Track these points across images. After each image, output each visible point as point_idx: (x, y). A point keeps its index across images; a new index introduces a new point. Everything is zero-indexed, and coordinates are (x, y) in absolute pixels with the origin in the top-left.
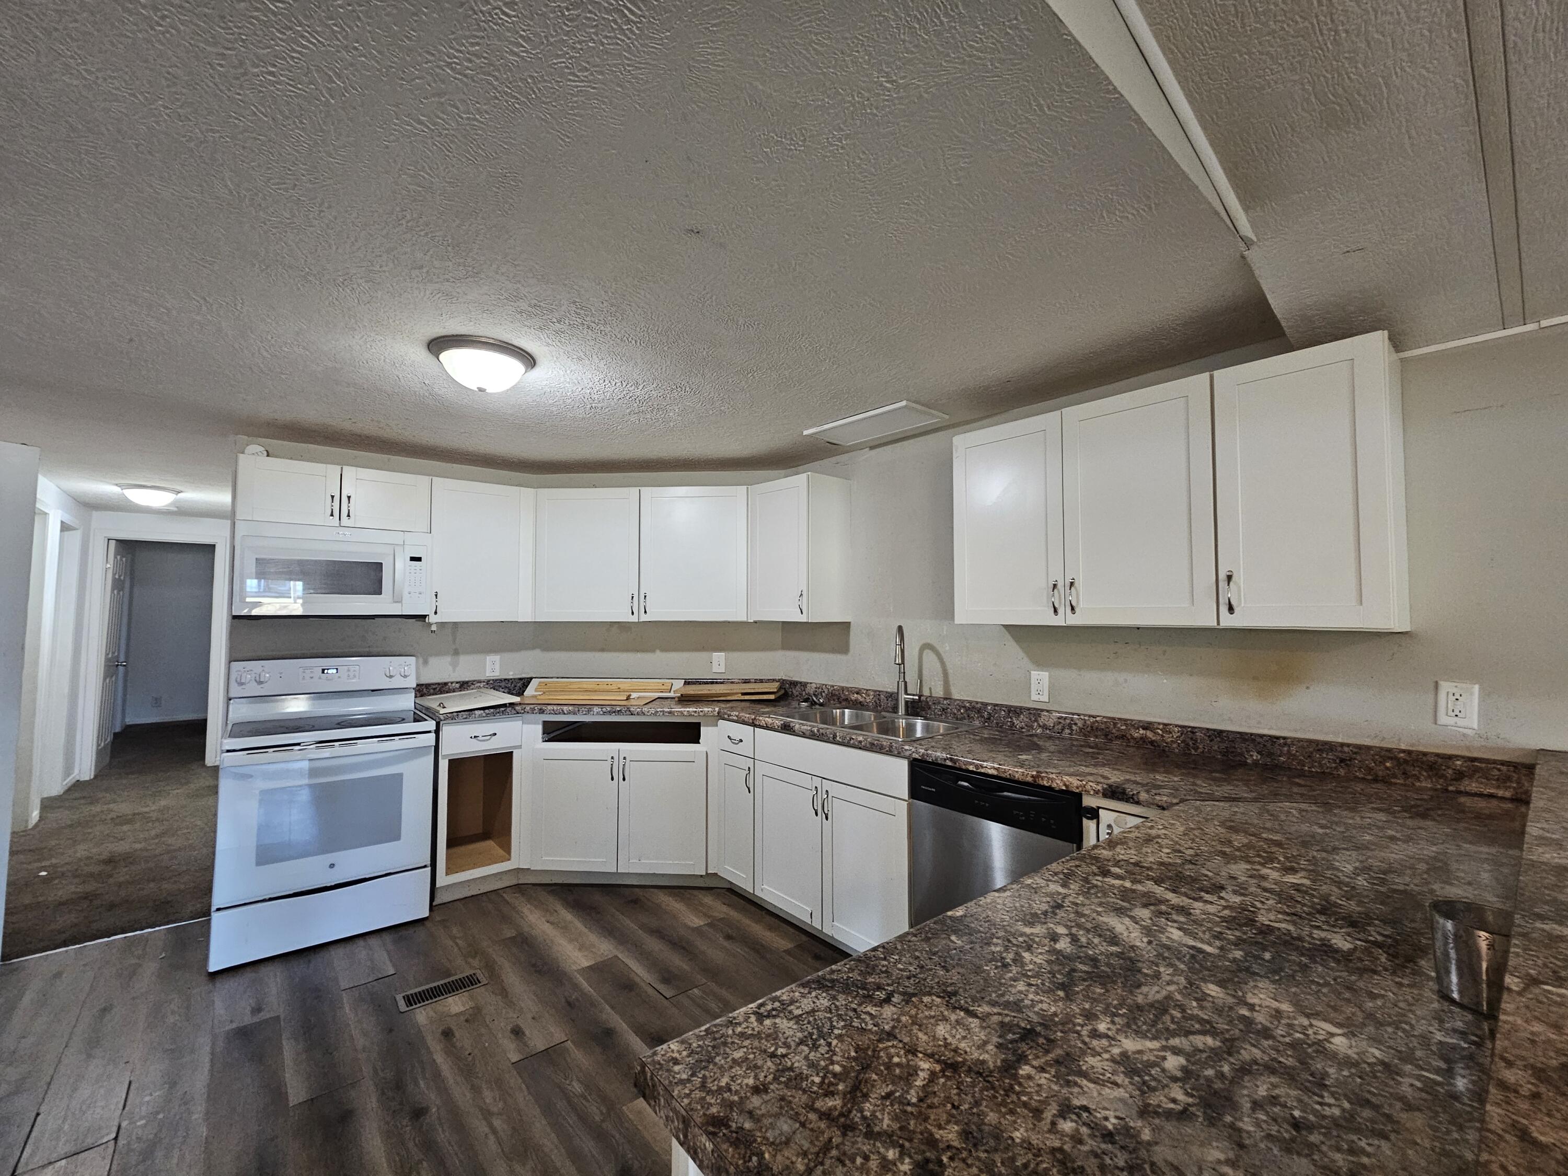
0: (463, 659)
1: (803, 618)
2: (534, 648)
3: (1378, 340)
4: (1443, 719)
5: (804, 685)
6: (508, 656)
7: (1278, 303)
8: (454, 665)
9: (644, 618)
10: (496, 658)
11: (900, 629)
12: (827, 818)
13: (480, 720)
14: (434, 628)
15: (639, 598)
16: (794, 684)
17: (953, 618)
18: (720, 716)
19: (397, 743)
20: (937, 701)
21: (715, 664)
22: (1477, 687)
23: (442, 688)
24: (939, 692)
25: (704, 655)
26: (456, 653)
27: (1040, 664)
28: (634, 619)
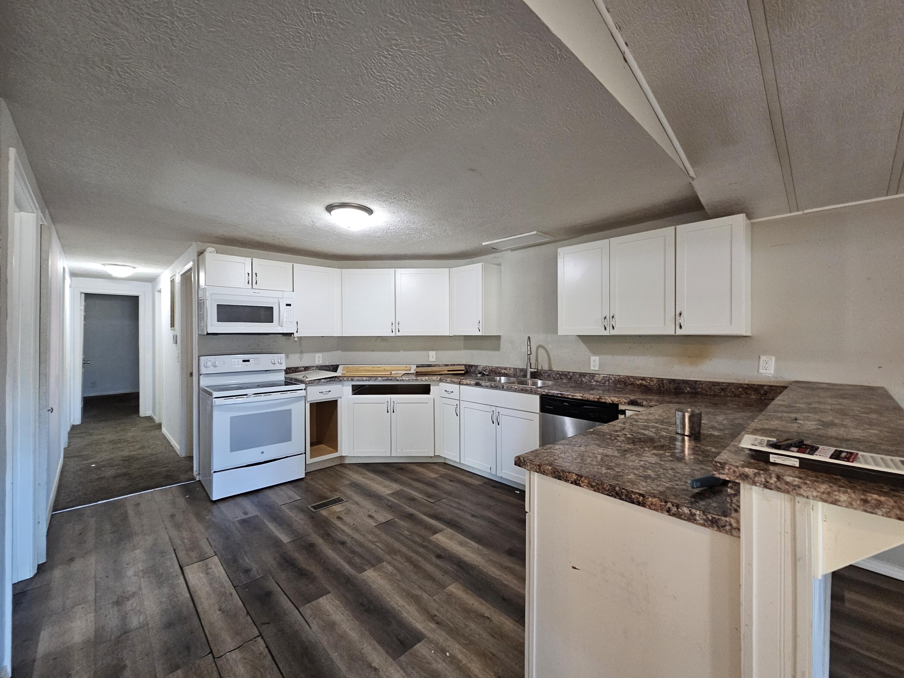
0: (305, 355)
1: (480, 334)
2: (338, 350)
3: (741, 217)
4: (761, 371)
5: (476, 366)
6: (326, 354)
7: (703, 200)
8: (301, 359)
9: (398, 334)
10: (320, 355)
11: (529, 338)
12: (499, 424)
13: (324, 384)
14: (296, 339)
15: (395, 324)
16: (471, 366)
17: (557, 332)
18: (441, 381)
19: (289, 395)
20: (545, 372)
21: (431, 357)
22: (774, 358)
23: (296, 370)
24: (546, 368)
25: (426, 352)
26: (302, 352)
27: (595, 353)
28: (393, 335)
